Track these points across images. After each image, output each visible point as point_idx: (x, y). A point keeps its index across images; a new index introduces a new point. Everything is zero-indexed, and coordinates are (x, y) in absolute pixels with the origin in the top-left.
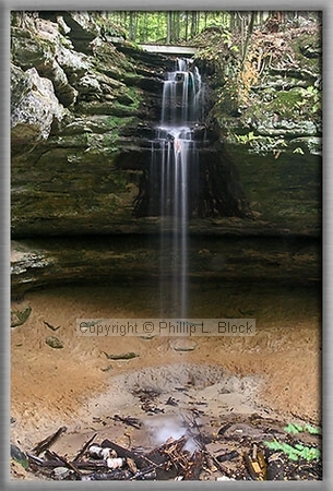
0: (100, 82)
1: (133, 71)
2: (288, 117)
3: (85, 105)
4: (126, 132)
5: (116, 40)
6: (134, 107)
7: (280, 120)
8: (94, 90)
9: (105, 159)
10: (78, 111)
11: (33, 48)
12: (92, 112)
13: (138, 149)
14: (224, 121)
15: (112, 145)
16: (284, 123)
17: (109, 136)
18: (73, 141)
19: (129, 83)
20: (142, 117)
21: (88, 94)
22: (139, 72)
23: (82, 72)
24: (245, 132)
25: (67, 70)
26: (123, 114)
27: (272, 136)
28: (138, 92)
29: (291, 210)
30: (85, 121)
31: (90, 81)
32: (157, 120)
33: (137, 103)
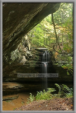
0: (32, 55)
1: (38, 53)
2: (63, 60)
3: (30, 59)
4: (36, 63)
5: (35, 48)
6: (38, 59)
7: (62, 61)
8: (31, 56)
9: (33, 68)
10: (29, 60)
11: (24, 53)
12: (31, 60)
13: (39, 66)
14: (53, 61)
15: (34, 65)
16: (63, 62)
17: (34, 64)
18: (28, 65)
19: (37, 55)
20: (39, 61)
21: (30, 57)
23: (29, 54)
24: (56, 63)
25: (27, 54)
26: (36, 60)
27: (61, 64)
28: (39, 56)
31: (31, 55)
32: (42, 61)
33: (38, 58)
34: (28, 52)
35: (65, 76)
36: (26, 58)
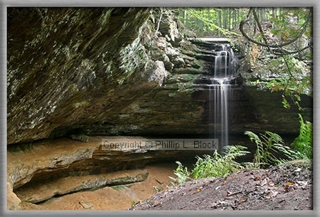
0: (184, 59)
1: (200, 52)
2: (276, 72)
3: (177, 69)
4: (197, 82)
5: (191, 39)
6: (200, 70)
7: (272, 74)
8: (181, 62)
9: (187, 94)
10: (174, 72)
11: (159, 54)
12: (180, 73)
13: (203, 89)
14: (244, 75)
15: (190, 88)
16: (274, 75)
17: (188, 84)
18: (171, 86)
19: (198, 58)
20: (205, 74)
21: (178, 64)
22: (202, 53)
23: (176, 56)
24: (254, 79)
25: (170, 56)
26: (195, 73)
27: (269, 81)
28: (202, 62)
29: (283, 118)
30: (177, 77)
31: (179, 59)
32: (212, 75)
33: (202, 67)
34: (173, 51)
35: (281, 117)
36: (167, 67)
